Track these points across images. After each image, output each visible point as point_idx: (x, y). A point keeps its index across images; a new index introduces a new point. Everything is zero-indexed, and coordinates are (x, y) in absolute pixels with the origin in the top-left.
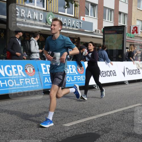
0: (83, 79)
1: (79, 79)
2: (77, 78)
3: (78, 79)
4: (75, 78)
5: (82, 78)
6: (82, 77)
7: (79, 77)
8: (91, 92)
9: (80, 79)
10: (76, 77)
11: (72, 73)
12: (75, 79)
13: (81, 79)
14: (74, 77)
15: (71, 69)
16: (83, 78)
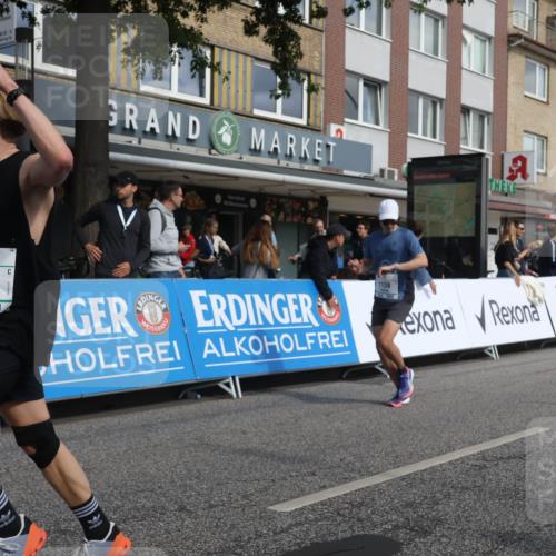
0: (337, 342)
1: (324, 344)
2: (315, 338)
3: (321, 341)
4: (311, 338)
5: (334, 339)
6: (335, 336)
7: (324, 337)
8: (368, 387)
9: (327, 341)
10: (314, 334)
11: (299, 320)
12: (310, 342)
13: (331, 342)
14: (308, 335)
15: (296, 307)
16: (337, 339)
